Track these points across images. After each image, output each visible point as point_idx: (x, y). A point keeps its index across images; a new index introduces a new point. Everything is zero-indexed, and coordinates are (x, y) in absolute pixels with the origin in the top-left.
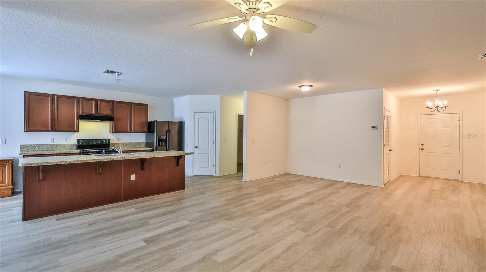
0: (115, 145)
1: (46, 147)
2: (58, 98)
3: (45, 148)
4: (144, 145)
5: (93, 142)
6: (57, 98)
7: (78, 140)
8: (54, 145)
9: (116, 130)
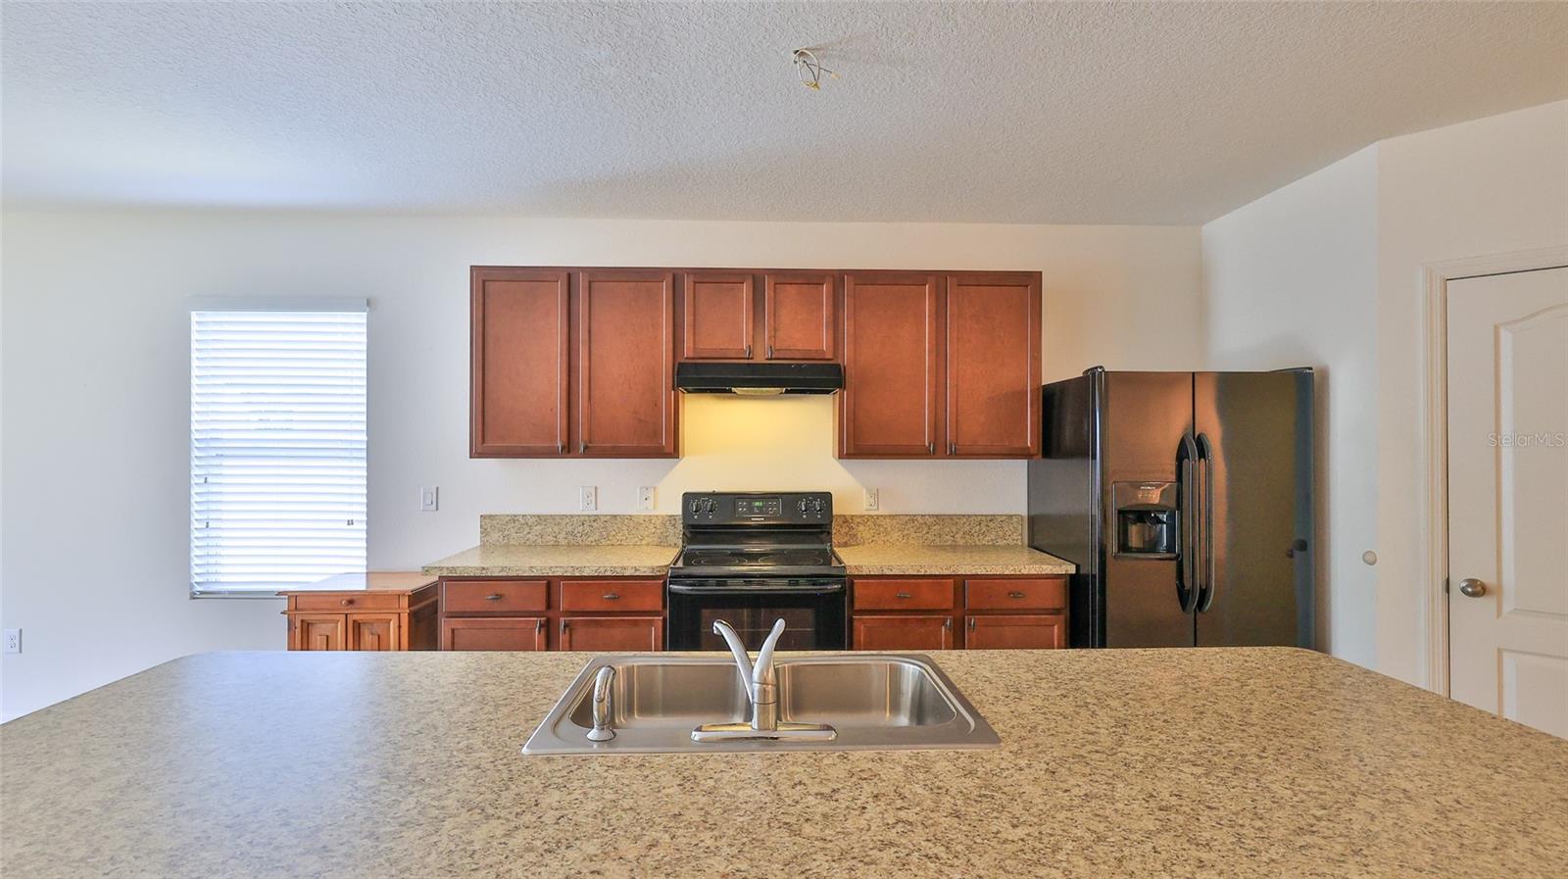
0: (861, 528)
1: (570, 529)
2: (590, 282)
3: (563, 534)
4: (1021, 535)
5: (751, 509)
6: (587, 285)
7: (688, 498)
8: (596, 518)
9: (855, 445)
